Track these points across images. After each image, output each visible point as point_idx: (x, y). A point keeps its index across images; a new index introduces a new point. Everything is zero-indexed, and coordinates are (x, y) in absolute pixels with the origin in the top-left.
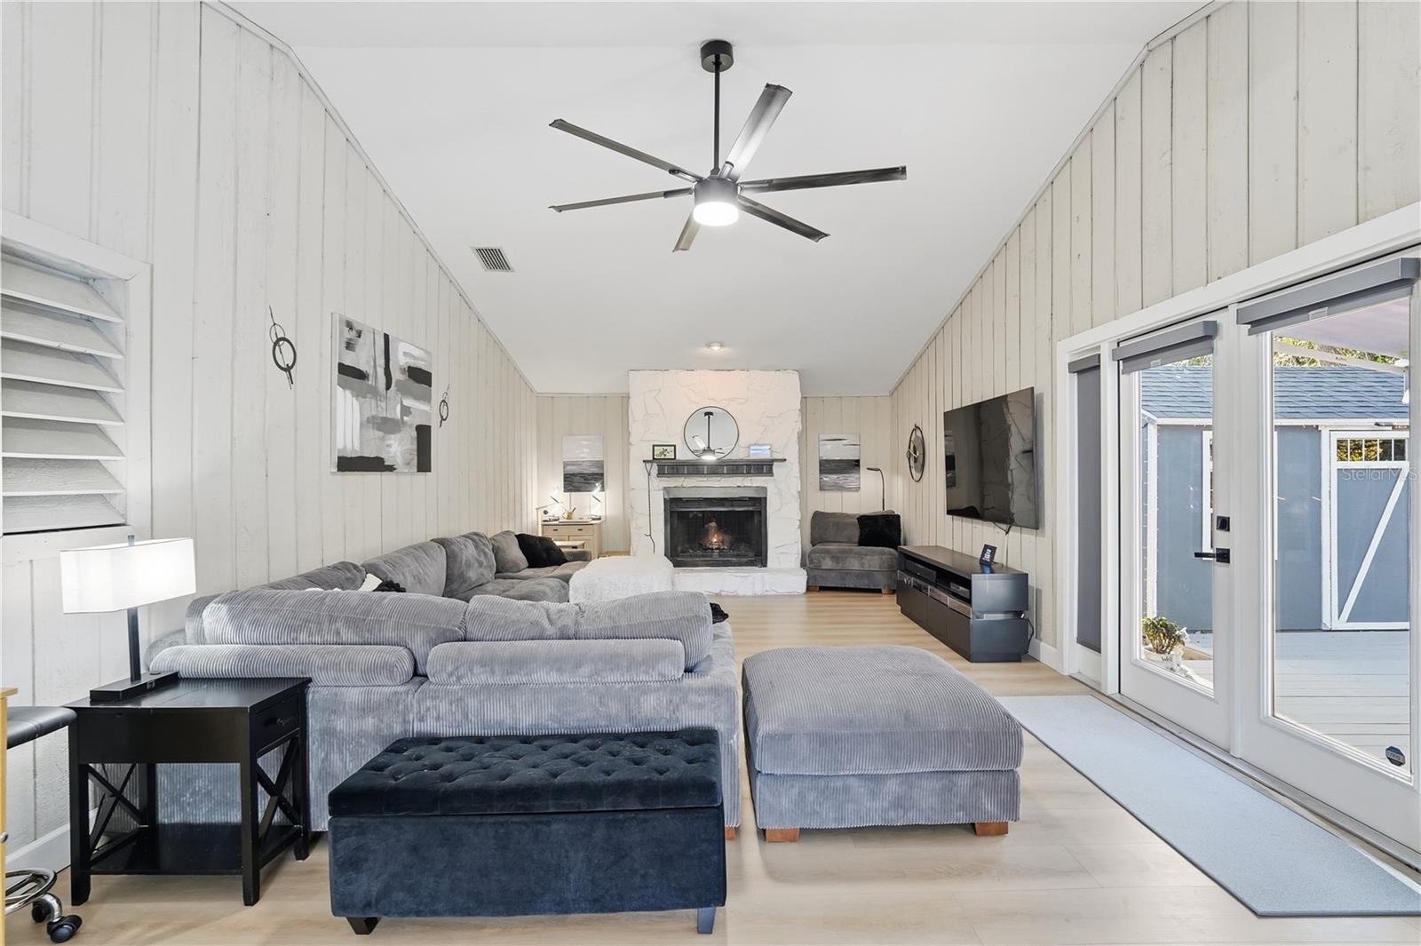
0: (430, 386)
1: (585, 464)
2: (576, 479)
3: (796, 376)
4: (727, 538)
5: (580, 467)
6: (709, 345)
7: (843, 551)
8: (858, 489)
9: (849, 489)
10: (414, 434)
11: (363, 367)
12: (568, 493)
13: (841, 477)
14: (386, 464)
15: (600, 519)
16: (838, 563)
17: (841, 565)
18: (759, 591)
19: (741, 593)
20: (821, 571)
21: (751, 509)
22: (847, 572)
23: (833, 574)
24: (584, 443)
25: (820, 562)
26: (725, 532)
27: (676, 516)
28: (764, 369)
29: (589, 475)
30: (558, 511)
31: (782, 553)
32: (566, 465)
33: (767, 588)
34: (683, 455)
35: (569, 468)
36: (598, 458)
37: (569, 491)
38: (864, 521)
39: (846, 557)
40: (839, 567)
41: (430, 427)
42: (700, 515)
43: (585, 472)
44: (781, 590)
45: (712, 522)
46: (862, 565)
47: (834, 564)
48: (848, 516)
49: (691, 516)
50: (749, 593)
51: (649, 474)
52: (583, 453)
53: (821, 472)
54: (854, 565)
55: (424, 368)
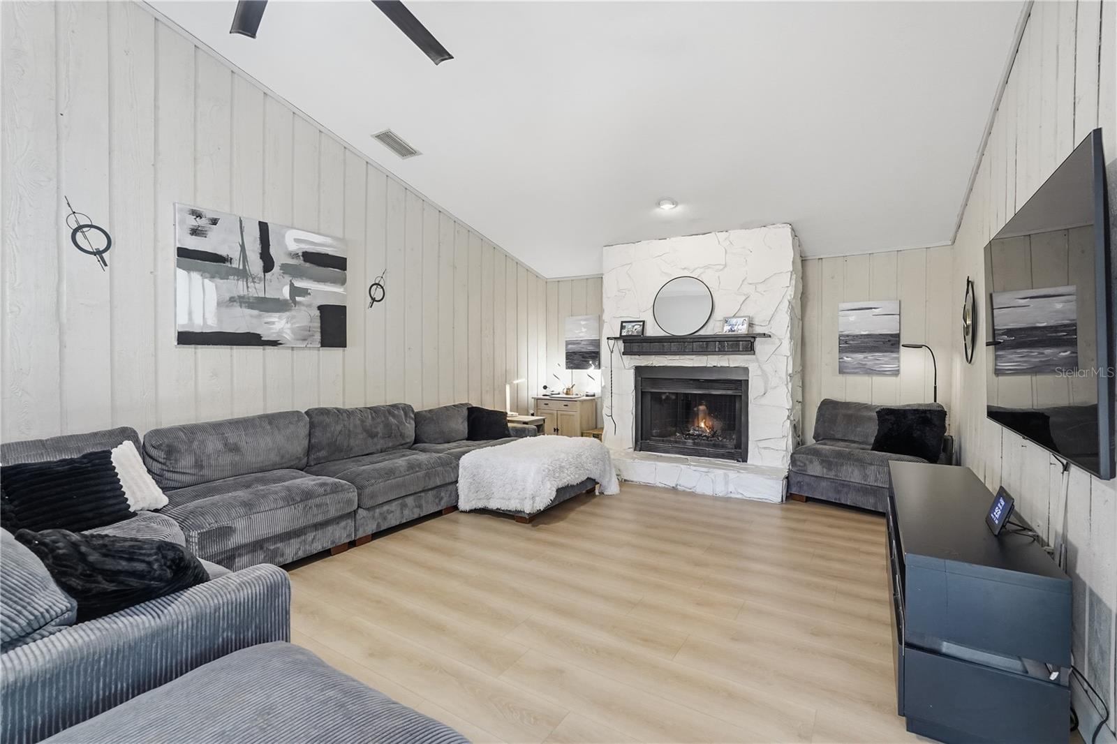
0: (345, 269)
1: (583, 343)
2: (576, 357)
3: (788, 230)
4: (718, 425)
5: (580, 346)
6: (659, 204)
7: (839, 455)
8: (896, 373)
9: (882, 373)
10: (318, 313)
11: (222, 251)
12: (570, 370)
13: (870, 356)
14: (263, 339)
15: (594, 396)
16: (829, 469)
17: (833, 473)
18: (720, 490)
19: (699, 490)
20: (807, 477)
21: (730, 392)
22: (846, 485)
23: (824, 484)
24: (583, 323)
25: (805, 465)
26: (716, 417)
27: (649, 397)
28: (745, 226)
29: (586, 353)
30: (558, 388)
31: (765, 448)
32: (568, 343)
33: (731, 488)
34: (652, 331)
35: (570, 346)
36: (595, 337)
37: (572, 368)
38: (886, 415)
39: (842, 465)
40: (831, 475)
41: (345, 307)
42: (674, 397)
43: (583, 350)
44: (749, 494)
45: (701, 405)
46: (865, 477)
47: (825, 470)
48: (866, 407)
49: (664, 397)
50: (709, 492)
51: (612, 352)
52: (583, 332)
53: (841, 350)
54: (853, 475)
55: (330, 253)
